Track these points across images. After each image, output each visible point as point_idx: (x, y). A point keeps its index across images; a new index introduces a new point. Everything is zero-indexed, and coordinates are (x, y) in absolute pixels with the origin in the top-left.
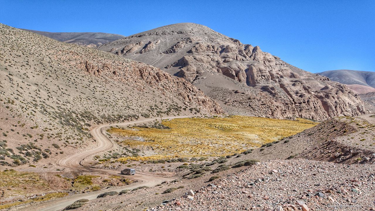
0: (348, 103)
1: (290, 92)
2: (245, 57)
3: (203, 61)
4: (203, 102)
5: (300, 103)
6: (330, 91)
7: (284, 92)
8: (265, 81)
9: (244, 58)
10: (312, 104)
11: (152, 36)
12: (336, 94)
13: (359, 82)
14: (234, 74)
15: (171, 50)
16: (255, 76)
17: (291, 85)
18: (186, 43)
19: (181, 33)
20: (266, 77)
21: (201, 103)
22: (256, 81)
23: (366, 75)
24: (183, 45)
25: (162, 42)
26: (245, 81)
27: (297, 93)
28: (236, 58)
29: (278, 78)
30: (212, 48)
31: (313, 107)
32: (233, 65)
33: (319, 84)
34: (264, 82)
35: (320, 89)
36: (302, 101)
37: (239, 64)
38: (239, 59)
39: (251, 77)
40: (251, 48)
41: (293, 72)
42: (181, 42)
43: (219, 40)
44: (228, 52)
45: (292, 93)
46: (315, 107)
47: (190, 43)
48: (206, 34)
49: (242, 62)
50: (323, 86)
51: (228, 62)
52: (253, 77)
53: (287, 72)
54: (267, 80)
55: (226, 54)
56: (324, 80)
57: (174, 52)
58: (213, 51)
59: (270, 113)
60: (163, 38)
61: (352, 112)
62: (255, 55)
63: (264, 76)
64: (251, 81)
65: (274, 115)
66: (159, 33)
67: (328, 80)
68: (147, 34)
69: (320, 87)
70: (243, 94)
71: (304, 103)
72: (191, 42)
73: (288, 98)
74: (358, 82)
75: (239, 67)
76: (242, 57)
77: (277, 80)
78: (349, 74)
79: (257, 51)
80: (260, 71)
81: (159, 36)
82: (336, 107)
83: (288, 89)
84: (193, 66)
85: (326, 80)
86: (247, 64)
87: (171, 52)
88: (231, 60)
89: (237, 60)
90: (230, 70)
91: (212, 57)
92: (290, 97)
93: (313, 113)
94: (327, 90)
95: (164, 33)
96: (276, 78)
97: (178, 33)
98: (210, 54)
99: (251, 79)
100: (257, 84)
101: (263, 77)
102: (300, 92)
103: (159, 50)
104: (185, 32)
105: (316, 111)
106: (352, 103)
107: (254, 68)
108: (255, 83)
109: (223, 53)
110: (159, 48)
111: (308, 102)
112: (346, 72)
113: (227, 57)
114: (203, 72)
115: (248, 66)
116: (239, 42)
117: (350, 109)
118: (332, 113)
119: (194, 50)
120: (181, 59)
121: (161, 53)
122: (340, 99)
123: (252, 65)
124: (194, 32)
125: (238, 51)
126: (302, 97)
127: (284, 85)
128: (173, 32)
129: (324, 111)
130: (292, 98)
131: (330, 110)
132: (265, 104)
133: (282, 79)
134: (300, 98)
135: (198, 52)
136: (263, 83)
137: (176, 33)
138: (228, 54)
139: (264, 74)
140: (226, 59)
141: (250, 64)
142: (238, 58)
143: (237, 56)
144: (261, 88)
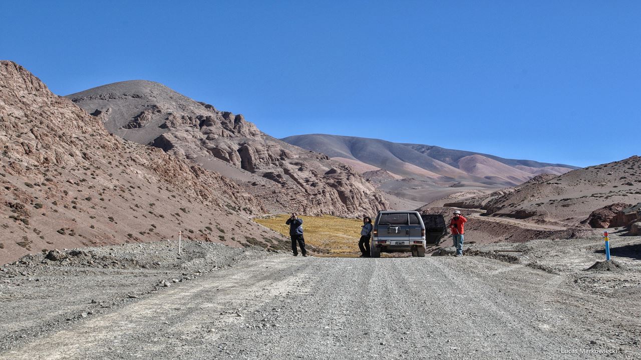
0: (364, 192)
1: (299, 180)
2: (233, 132)
3: (188, 140)
4: (249, 200)
5: (315, 195)
6: (338, 176)
7: (291, 179)
8: (264, 165)
9: (231, 134)
10: (329, 195)
11: (96, 101)
12: (348, 179)
13: (341, 154)
14: (227, 156)
15: (135, 124)
16: (253, 158)
17: (297, 170)
18: (153, 113)
19: (138, 96)
20: (265, 160)
21: (247, 201)
22: (255, 165)
23: (350, 142)
24: (150, 117)
25: (114, 111)
26: (240, 166)
27: (307, 181)
28: (222, 134)
29: (278, 160)
30: (189, 120)
31: (330, 199)
32: (221, 144)
33: (321, 165)
34: (265, 167)
35: (324, 173)
36: (316, 192)
37: (229, 142)
38: (225, 135)
39: (247, 160)
40: (232, 117)
41: (283, 149)
42: (146, 112)
43: (192, 108)
44: (211, 125)
45: (301, 181)
46: (332, 200)
47: (158, 114)
48: (171, 98)
49: (230, 139)
50: (327, 169)
51: (213, 139)
52: (250, 159)
53: (276, 149)
54: (267, 164)
55: (208, 128)
56: (322, 159)
57: (140, 126)
58: (190, 124)
59: (302, 210)
60: (114, 105)
61: (370, 204)
62: (239, 127)
63: (263, 159)
64: (247, 165)
65: (307, 212)
66: (104, 97)
67: (328, 159)
68: (85, 98)
69: (324, 170)
70: (264, 187)
71: (319, 194)
72: (159, 111)
73: (299, 188)
74: (339, 153)
75: (229, 147)
76: (229, 132)
77: (277, 163)
78: (326, 140)
79: (242, 121)
80: (257, 152)
81: (106, 101)
82: (353, 198)
83: (296, 177)
84: (179, 148)
85: (324, 158)
86: (237, 142)
87: (135, 127)
88: (216, 136)
89: (223, 136)
90: (223, 152)
91: (192, 133)
92: (300, 187)
93: (331, 208)
94: (335, 174)
95: (112, 97)
96: (276, 161)
97: (134, 97)
98: (190, 129)
99: (247, 163)
100: (256, 170)
101: (261, 160)
102: (311, 180)
103: (115, 124)
104: (143, 96)
105: (334, 204)
106: (368, 192)
107: (250, 148)
108: (254, 168)
109: (204, 127)
110: (115, 121)
111: (323, 192)
112: (322, 137)
113: (210, 133)
114: (195, 156)
115: (239, 144)
116: (213, 107)
117: (366, 200)
118: (351, 206)
119: (169, 124)
120: (158, 138)
121: (121, 128)
122: (354, 187)
123: (245, 143)
124: (155, 95)
125: (221, 123)
126: (315, 186)
127: (289, 170)
128: (125, 95)
129: (342, 203)
130: (304, 188)
131: (348, 202)
132: (295, 199)
133: (283, 162)
134: (313, 188)
135: (175, 128)
136: (264, 169)
137: (130, 97)
138: (211, 128)
139: (262, 156)
140: (210, 136)
141: (242, 142)
142: (224, 133)
143: (223, 131)
144: (263, 175)
